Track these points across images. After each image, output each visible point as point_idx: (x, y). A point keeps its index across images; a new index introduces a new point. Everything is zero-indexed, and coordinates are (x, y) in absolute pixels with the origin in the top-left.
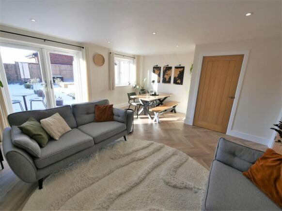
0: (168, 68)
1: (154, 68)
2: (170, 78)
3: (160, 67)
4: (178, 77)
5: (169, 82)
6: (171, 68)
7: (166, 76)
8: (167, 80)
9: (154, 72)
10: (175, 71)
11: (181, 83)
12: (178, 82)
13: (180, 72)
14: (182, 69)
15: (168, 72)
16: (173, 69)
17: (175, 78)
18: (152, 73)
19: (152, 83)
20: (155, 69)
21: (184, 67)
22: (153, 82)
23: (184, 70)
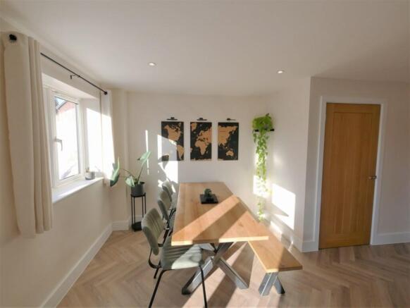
0: (203, 126)
1: (164, 124)
2: (209, 148)
3: (182, 123)
4: (226, 145)
5: (208, 156)
6: (209, 125)
7: (198, 144)
8: (203, 152)
9: (165, 134)
10: (219, 132)
11: (235, 157)
12: (227, 154)
13: (230, 133)
14: (234, 128)
15: (204, 134)
16: (215, 128)
17: (220, 147)
18: (160, 138)
19: (161, 164)
20: (167, 127)
21: (237, 124)
22: (165, 159)
23: (237, 129)
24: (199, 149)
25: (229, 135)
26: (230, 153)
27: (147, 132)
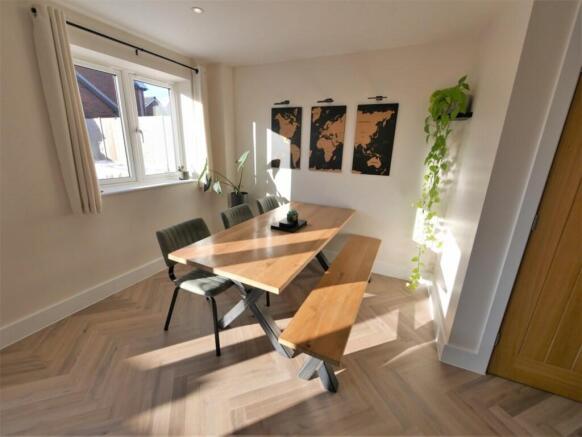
0: (332, 113)
1: (275, 112)
2: (339, 150)
3: (300, 110)
4: (369, 147)
5: (336, 164)
6: (340, 111)
7: (322, 143)
8: (328, 157)
9: (276, 127)
10: (359, 122)
11: (385, 170)
12: (369, 163)
13: (379, 124)
14: (388, 115)
15: (332, 127)
16: (352, 115)
17: (358, 151)
18: (270, 132)
19: (270, 171)
20: (279, 117)
21: (394, 107)
22: (276, 164)
23: (394, 117)
24: (322, 151)
25: (374, 129)
26: (375, 162)
27: (254, 124)
